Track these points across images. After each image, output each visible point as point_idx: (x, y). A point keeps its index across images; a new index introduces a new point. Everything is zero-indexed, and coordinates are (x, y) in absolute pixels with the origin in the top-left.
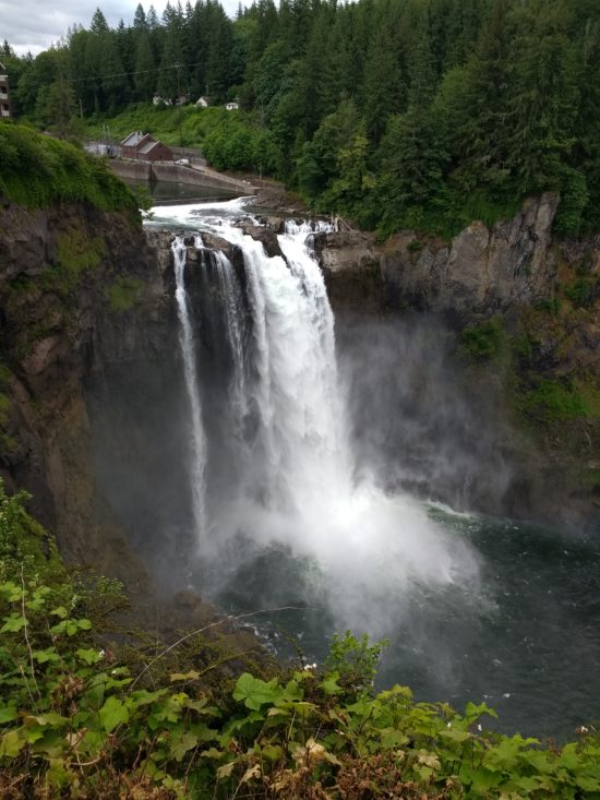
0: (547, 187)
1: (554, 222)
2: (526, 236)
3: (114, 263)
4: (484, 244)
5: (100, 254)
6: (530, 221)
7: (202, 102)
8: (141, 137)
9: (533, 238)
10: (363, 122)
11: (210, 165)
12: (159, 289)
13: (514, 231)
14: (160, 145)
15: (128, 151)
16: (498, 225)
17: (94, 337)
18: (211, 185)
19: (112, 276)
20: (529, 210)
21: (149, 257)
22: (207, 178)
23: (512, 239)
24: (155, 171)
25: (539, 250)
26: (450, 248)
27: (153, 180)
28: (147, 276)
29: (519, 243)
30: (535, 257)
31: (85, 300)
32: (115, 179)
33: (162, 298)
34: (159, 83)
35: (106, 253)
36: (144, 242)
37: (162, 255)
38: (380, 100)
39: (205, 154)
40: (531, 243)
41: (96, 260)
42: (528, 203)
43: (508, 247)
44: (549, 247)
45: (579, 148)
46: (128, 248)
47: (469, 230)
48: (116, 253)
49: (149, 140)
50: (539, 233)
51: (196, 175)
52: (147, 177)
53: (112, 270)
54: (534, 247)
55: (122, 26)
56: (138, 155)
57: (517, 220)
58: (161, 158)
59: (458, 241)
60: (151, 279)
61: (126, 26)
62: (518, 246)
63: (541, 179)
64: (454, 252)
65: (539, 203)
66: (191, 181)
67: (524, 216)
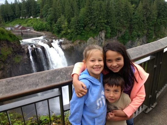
0: (103, 29)
1: (105, 36)
2: (101, 39)
3: (15, 53)
4: (93, 41)
5: (11, 51)
6: (101, 36)
7: (31, 17)
8: (18, 25)
9: (102, 39)
10: (66, 19)
11: (35, 30)
12: (26, 57)
13: (98, 38)
14: (23, 27)
15: (16, 28)
16: (95, 37)
17: (12, 69)
18: (35, 34)
19: (14, 55)
20: (100, 34)
21: (23, 50)
22: (34, 33)
23: (98, 40)
24: (23, 32)
25: (104, 41)
26: (87, 42)
27: (22, 34)
28: (23, 54)
29: (100, 40)
30: (103, 43)
31: (8, 61)
32: (13, 35)
33: (27, 59)
34: (21, 14)
35: (12, 51)
36: (21, 47)
37: (26, 50)
38: (69, 15)
39: (33, 28)
40: (102, 40)
41: (10, 52)
42: (100, 33)
43: (98, 41)
44: (105, 40)
45: (107, 22)
46: (18, 49)
47: (90, 39)
48: (15, 50)
49: (20, 26)
50: (103, 38)
51: (32, 32)
52: (20, 33)
53: (14, 54)
55: (12, 3)
56: (18, 29)
57: (99, 36)
58: (23, 29)
59: (88, 41)
60: (24, 55)
61: (13, 3)
62: (99, 41)
63: (102, 28)
64: (88, 43)
65: (102, 33)
66: (31, 34)
67: (100, 35)
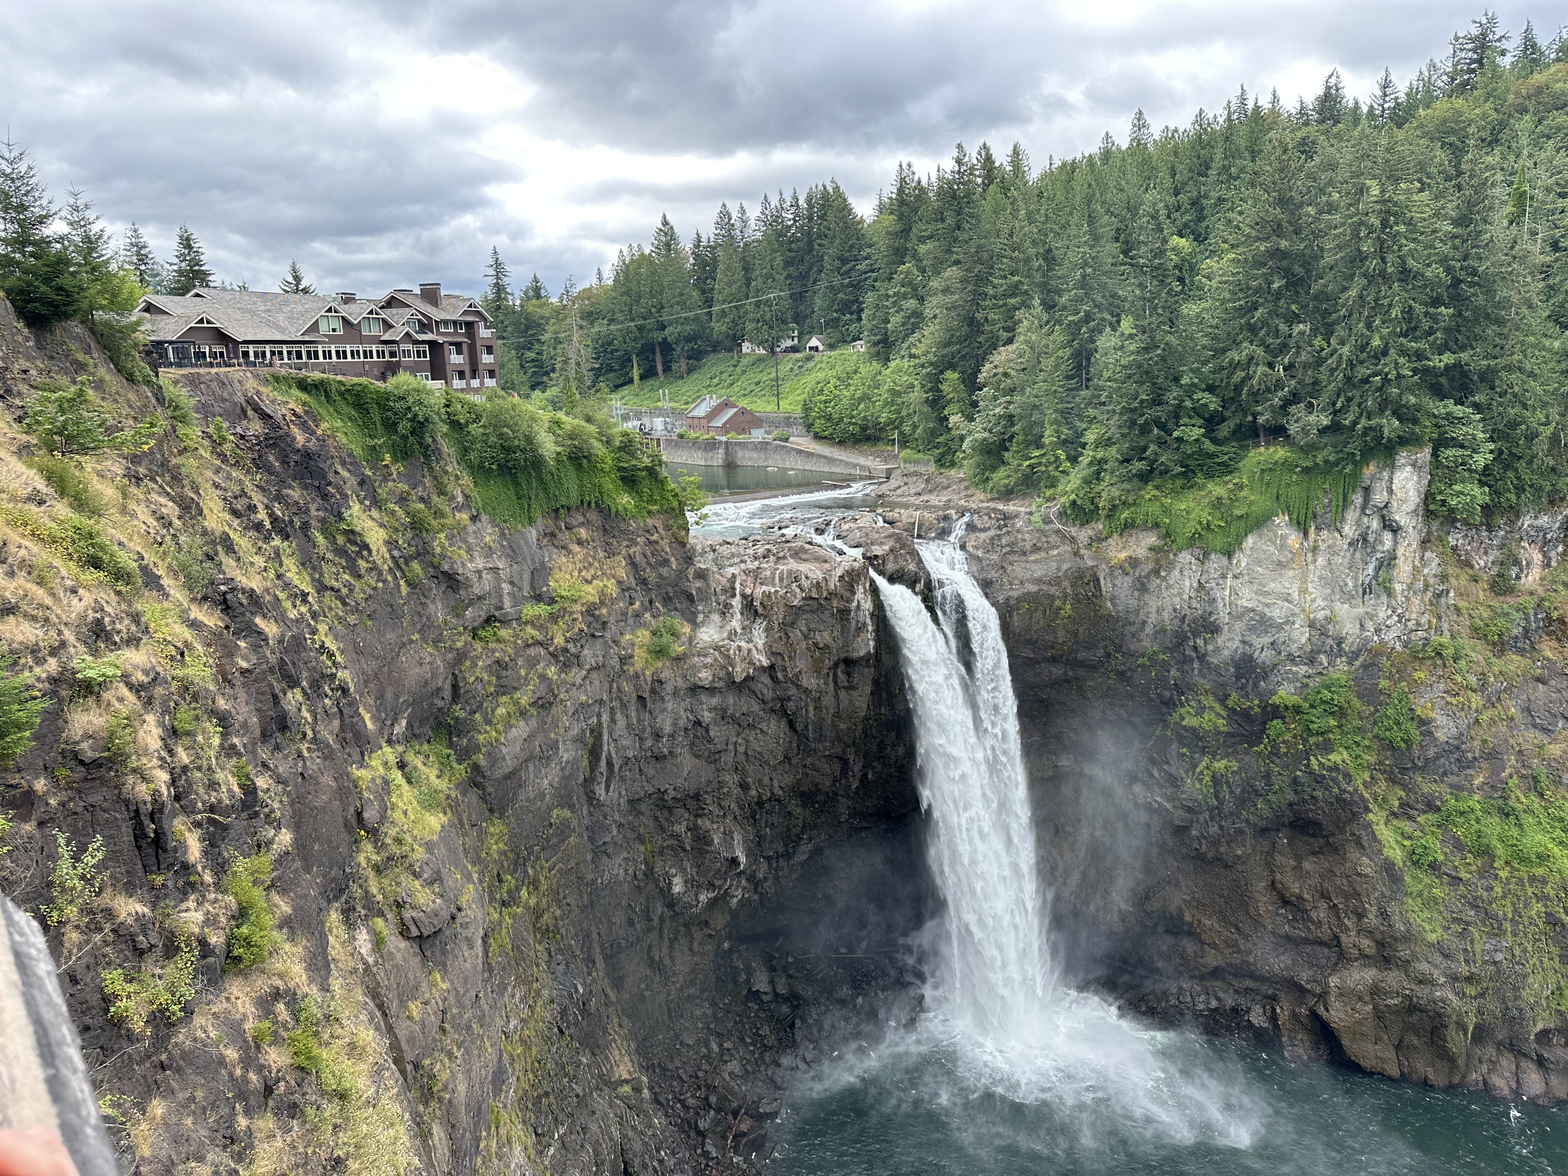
0: (1403, 441)
1: (1428, 497)
2: (1375, 524)
4: (1297, 542)
5: (619, 582)
6: (1379, 497)
8: (715, 402)
9: (1392, 527)
11: (818, 437)
14: (742, 413)
15: (694, 423)
16: (1317, 508)
19: (637, 615)
20: (1373, 478)
21: (698, 584)
23: (1349, 530)
24: (735, 451)
25: (1407, 547)
28: (695, 614)
29: (1364, 537)
30: (1400, 561)
31: (591, 654)
33: (717, 648)
35: (628, 579)
36: (690, 561)
40: (1387, 537)
41: (612, 590)
42: (1371, 468)
43: (1344, 545)
44: (1425, 543)
46: (664, 571)
49: (726, 405)
50: (1401, 517)
52: (721, 460)
53: (638, 606)
54: (1396, 543)
55: (697, 246)
56: (709, 429)
57: (1356, 497)
60: (700, 617)
62: (1363, 542)
64: (1240, 556)
65: (1392, 466)
67: (1367, 490)
